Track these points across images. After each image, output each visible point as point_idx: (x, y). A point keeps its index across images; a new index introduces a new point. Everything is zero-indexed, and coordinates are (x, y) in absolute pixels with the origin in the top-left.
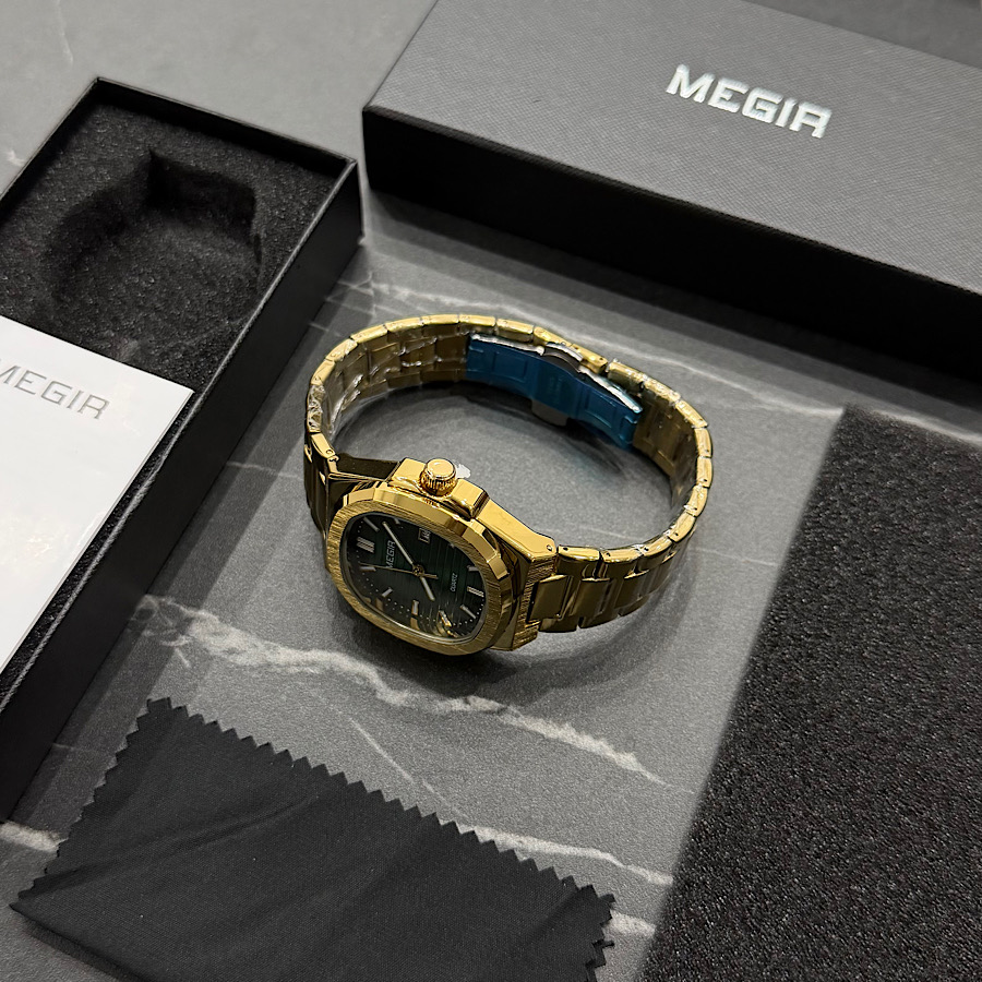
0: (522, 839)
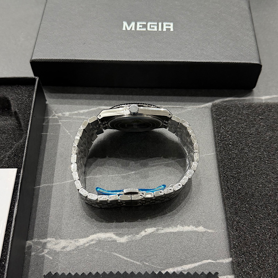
0: (182, 267)
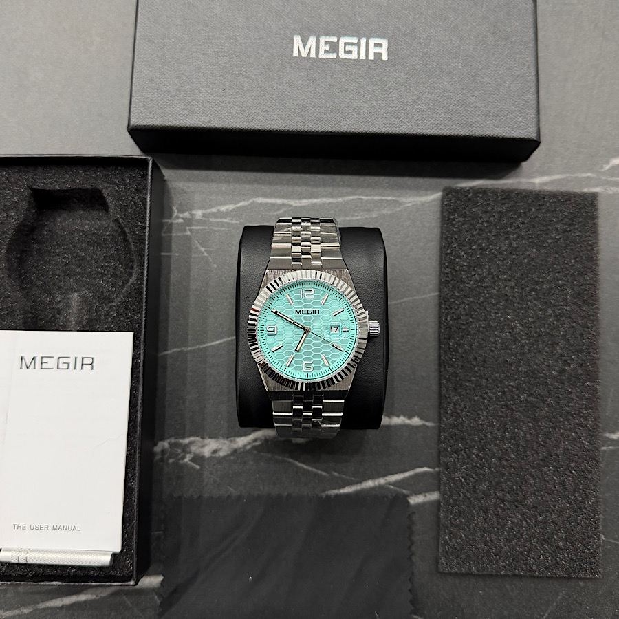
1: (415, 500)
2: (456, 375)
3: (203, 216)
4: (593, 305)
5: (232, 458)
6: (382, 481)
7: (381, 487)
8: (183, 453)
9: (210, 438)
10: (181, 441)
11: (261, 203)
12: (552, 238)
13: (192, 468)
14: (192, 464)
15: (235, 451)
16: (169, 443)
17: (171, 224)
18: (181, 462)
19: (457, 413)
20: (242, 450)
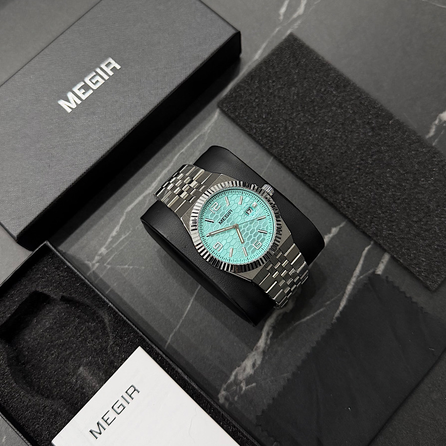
1: (380, 270)
2: (326, 186)
3: (107, 250)
4: (349, 84)
5: (267, 358)
6: (354, 279)
7: (356, 283)
8: (238, 387)
9: (243, 361)
10: (229, 381)
11: (132, 209)
12: (295, 74)
13: (252, 388)
14: (249, 386)
15: (264, 352)
16: (224, 390)
17: (94, 272)
18: (242, 392)
19: (350, 203)
20: (267, 347)
